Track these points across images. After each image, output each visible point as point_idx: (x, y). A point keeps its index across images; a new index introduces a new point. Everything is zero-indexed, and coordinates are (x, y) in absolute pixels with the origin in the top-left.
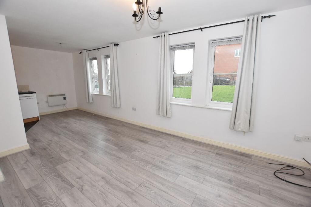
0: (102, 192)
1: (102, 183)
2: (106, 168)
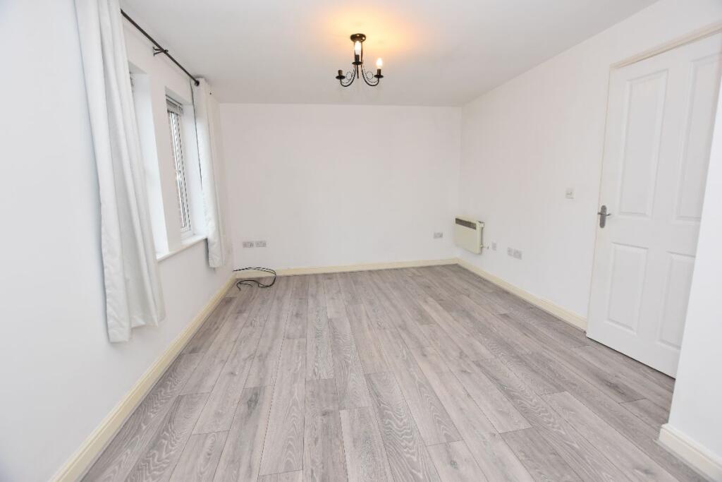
0: (433, 340)
1: (430, 350)
2: (412, 369)
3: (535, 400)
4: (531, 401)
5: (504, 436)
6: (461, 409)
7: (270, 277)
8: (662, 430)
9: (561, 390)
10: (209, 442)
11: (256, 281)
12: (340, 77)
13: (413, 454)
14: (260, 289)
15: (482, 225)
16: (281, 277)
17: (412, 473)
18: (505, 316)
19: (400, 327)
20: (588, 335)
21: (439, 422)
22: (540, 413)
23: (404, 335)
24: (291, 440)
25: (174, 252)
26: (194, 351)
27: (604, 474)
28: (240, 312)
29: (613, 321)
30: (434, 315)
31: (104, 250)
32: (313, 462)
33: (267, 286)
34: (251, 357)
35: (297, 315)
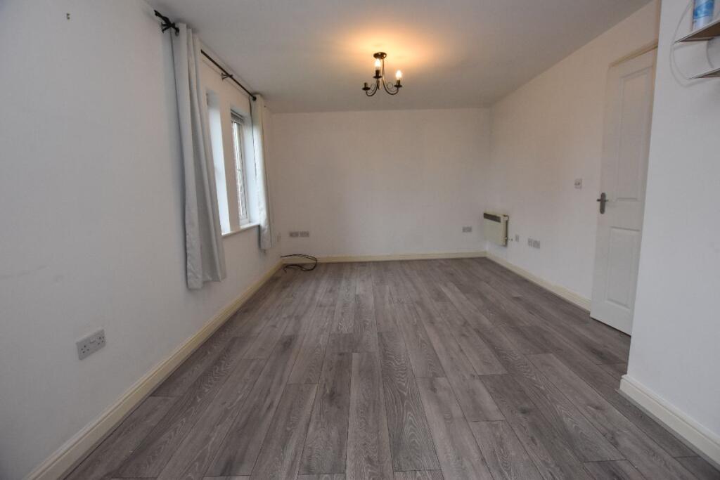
3: (519, 357)
4: (515, 357)
5: (481, 378)
6: (452, 358)
7: (313, 264)
8: (622, 380)
9: (546, 351)
10: (254, 364)
11: (300, 266)
12: (366, 88)
13: (404, 382)
14: (302, 272)
15: (506, 218)
16: (321, 264)
17: (399, 392)
18: (517, 299)
19: (417, 302)
20: (592, 315)
21: (431, 365)
22: (519, 366)
23: (419, 309)
24: (313, 367)
25: (234, 232)
26: (246, 311)
27: (558, 406)
28: (284, 287)
29: (612, 301)
30: (449, 295)
31: (187, 222)
32: (327, 380)
33: (309, 270)
34: (290, 317)
35: (330, 291)
